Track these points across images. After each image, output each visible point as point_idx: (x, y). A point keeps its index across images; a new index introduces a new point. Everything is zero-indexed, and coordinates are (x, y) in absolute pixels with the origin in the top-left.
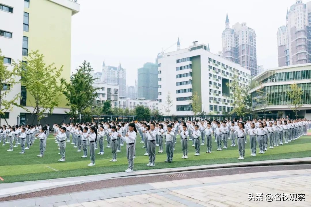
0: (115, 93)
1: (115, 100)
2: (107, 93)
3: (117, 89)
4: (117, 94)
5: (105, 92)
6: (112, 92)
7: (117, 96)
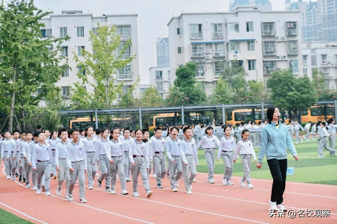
0: (289, 35)
1: (289, 56)
2: (263, 37)
3: (295, 23)
4: (295, 36)
5: (256, 34)
6: (280, 32)
7: (295, 42)
